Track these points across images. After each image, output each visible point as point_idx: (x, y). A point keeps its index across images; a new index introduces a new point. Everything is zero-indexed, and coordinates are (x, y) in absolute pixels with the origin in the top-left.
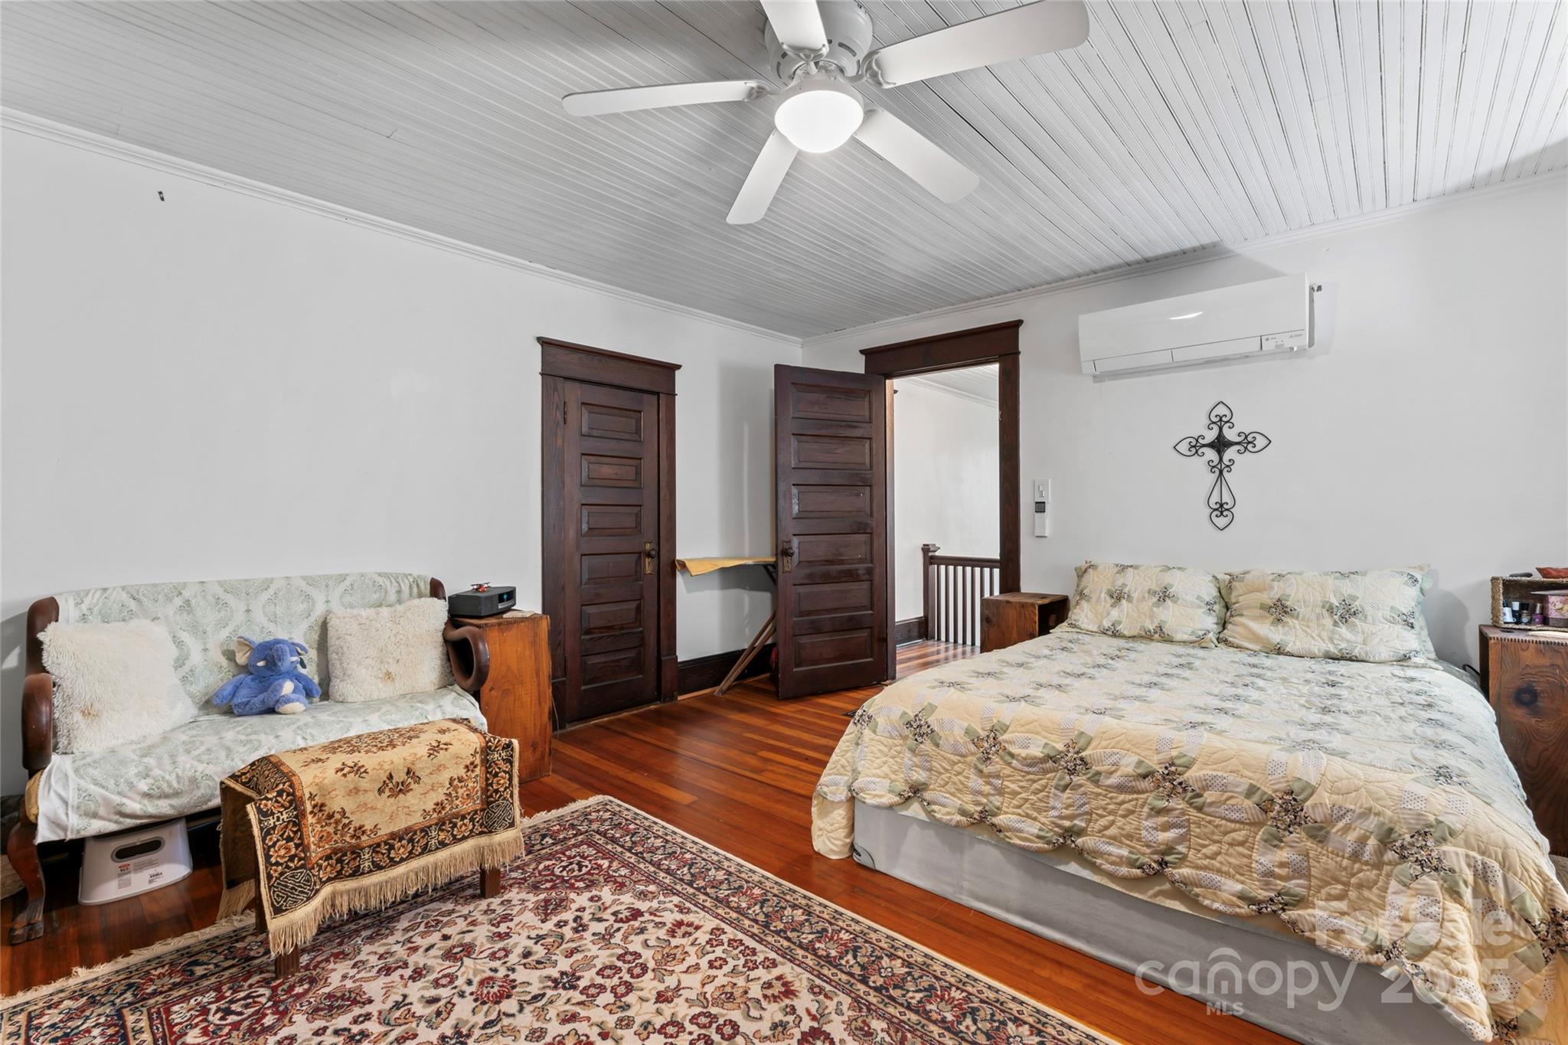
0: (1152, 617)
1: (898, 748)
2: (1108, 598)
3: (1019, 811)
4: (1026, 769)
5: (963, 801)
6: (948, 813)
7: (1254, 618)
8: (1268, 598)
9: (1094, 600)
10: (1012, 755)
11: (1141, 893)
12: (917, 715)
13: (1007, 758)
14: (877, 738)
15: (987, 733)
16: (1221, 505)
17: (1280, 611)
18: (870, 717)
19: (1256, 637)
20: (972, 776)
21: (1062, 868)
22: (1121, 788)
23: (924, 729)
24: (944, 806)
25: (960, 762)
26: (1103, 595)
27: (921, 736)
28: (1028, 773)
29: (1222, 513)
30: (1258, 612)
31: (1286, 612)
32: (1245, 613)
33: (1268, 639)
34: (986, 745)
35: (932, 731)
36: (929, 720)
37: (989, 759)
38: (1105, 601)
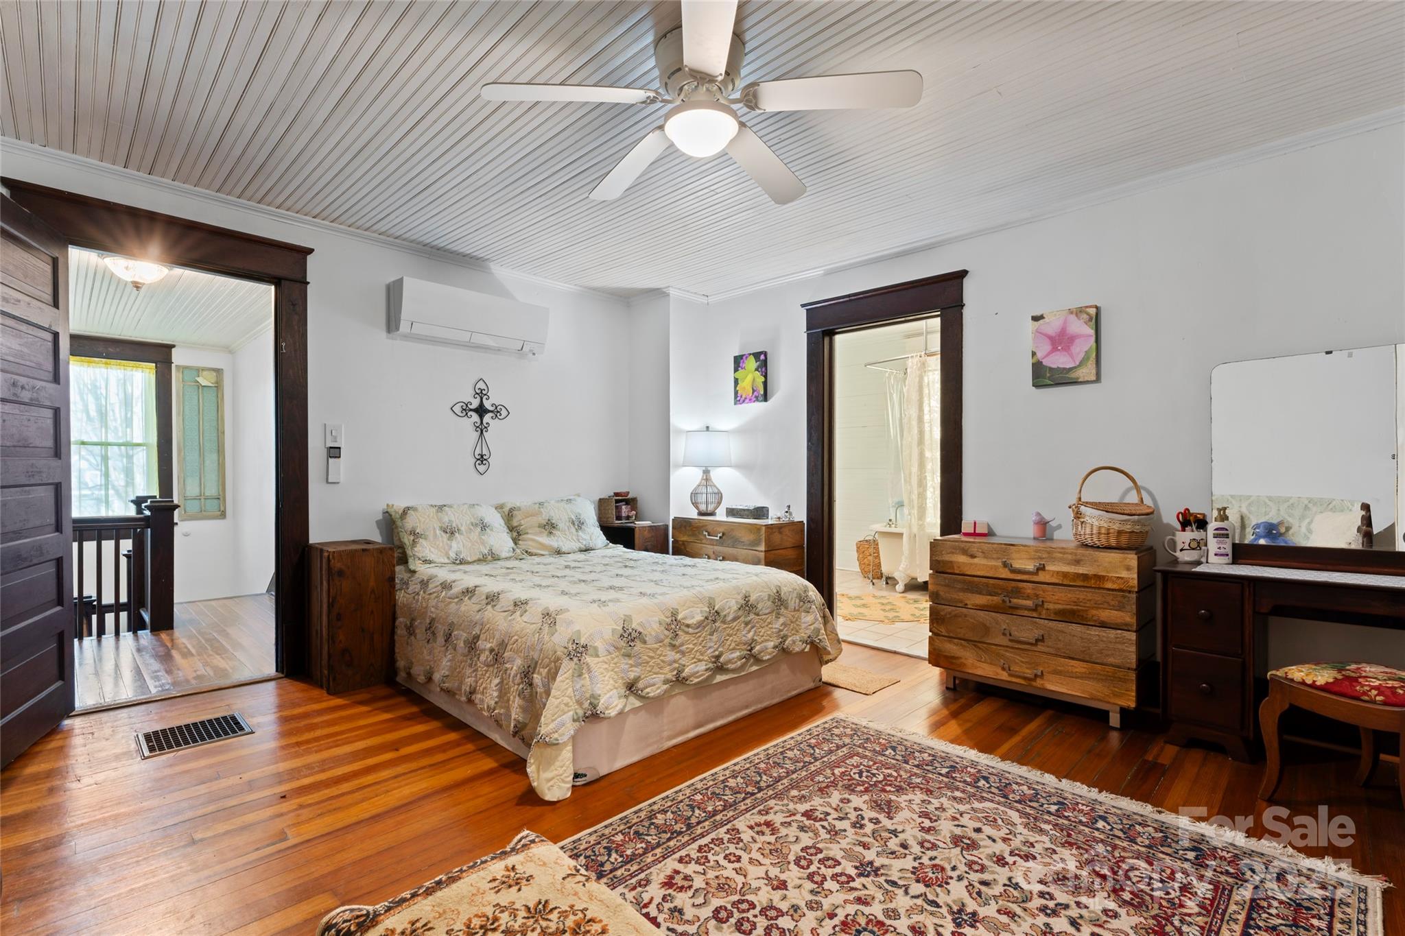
0: (483, 543)
1: (616, 660)
2: (442, 533)
3: (695, 660)
4: (696, 631)
5: (664, 674)
6: (658, 688)
7: (535, 534)
8: (542, 519)
9: (431, 537)
10: (688, 626)
11: (743, 671)
12: (624, 627)
13: (686, 629)
14: (601, 659)
15: (670, 619)
16: (482, 456)
17: (550, 527)
18: (585, 647)
19: (544, 546)
20: (669, 653)
21: (715, 682)
22: (735, 619)
23: (634, 634)
24: (654, 685)
25: (660, 646)
26: (438, 532)
27: (633, 641)
28: (697, 633)
29: (482, 462)
30: (538, 530)
31: (554, 527)
32: (529, 531)
33: (551, 546)
34: (673, 627)
35: (640, 633)
36: (633, 626)
37: (677, 635)
38: (442, 536)
